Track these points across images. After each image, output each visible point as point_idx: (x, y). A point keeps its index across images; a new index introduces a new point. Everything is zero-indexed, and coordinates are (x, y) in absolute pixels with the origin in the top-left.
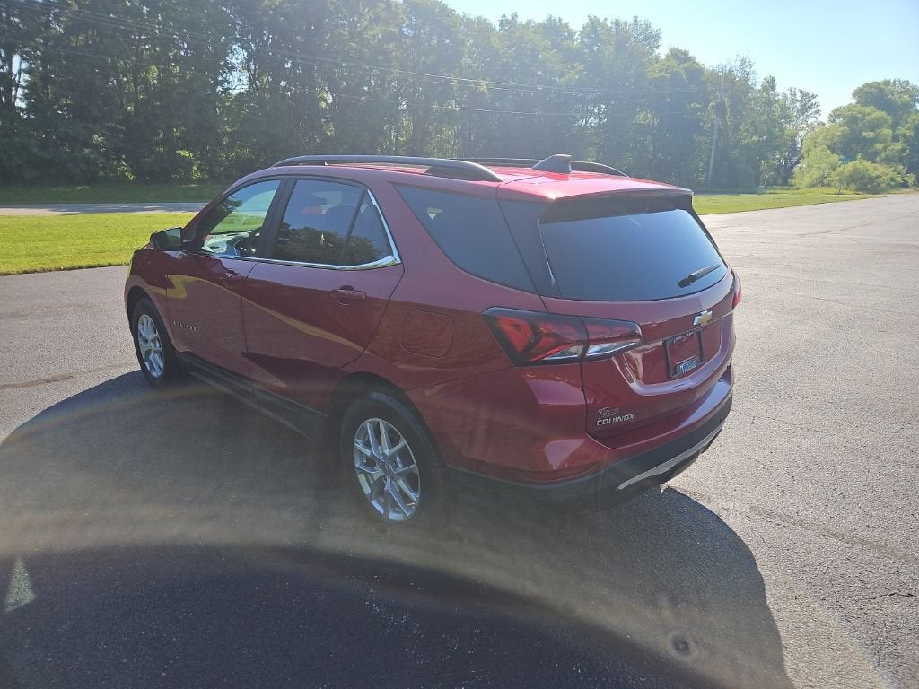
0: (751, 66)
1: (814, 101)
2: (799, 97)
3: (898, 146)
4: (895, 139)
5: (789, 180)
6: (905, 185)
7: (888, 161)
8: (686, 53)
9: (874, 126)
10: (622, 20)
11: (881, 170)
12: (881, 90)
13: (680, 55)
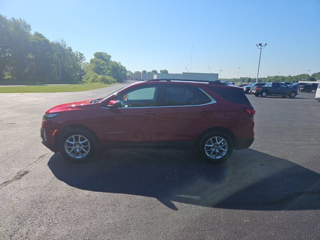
0: (65, 42)
1: (83, 56)
2: (79, 54)
3: (109, 71)
4: (108, 69)
5: (82, 80)
6: (114, 82)
7: (109, 75)
8: (41, 35)
9: (103, 65)
10: (16, 19)
11: (108, 78)
12: (101, 55)
13: (39, 35)
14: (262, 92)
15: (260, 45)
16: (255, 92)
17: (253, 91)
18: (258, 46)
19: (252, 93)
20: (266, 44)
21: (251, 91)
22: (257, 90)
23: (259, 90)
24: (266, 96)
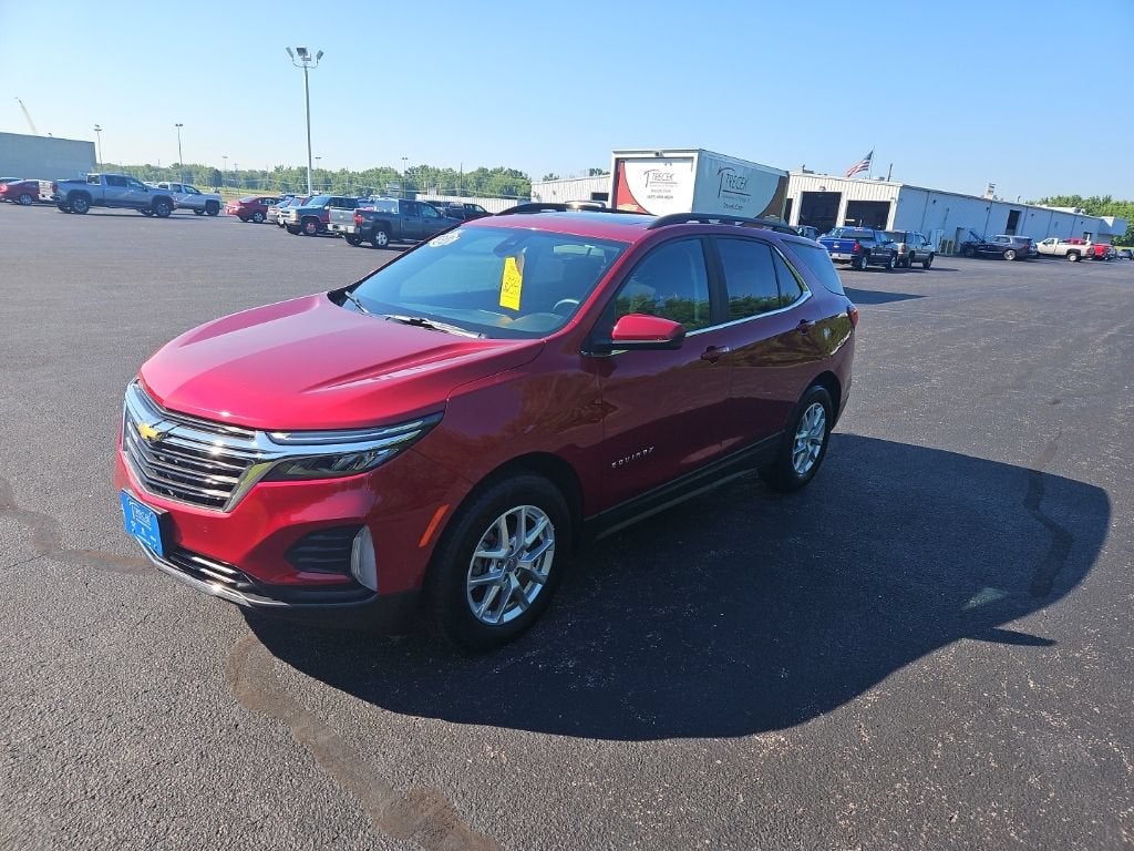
14: (374, 231)
15: (302, 51)
16: (351, 229)
17: (342, 228)
18: (292, 56)
19: (342, 233)
20: (320, 55)
21: (335, 227)
22: (358, 224)
23: (365, 224)
24: (388, 243)
